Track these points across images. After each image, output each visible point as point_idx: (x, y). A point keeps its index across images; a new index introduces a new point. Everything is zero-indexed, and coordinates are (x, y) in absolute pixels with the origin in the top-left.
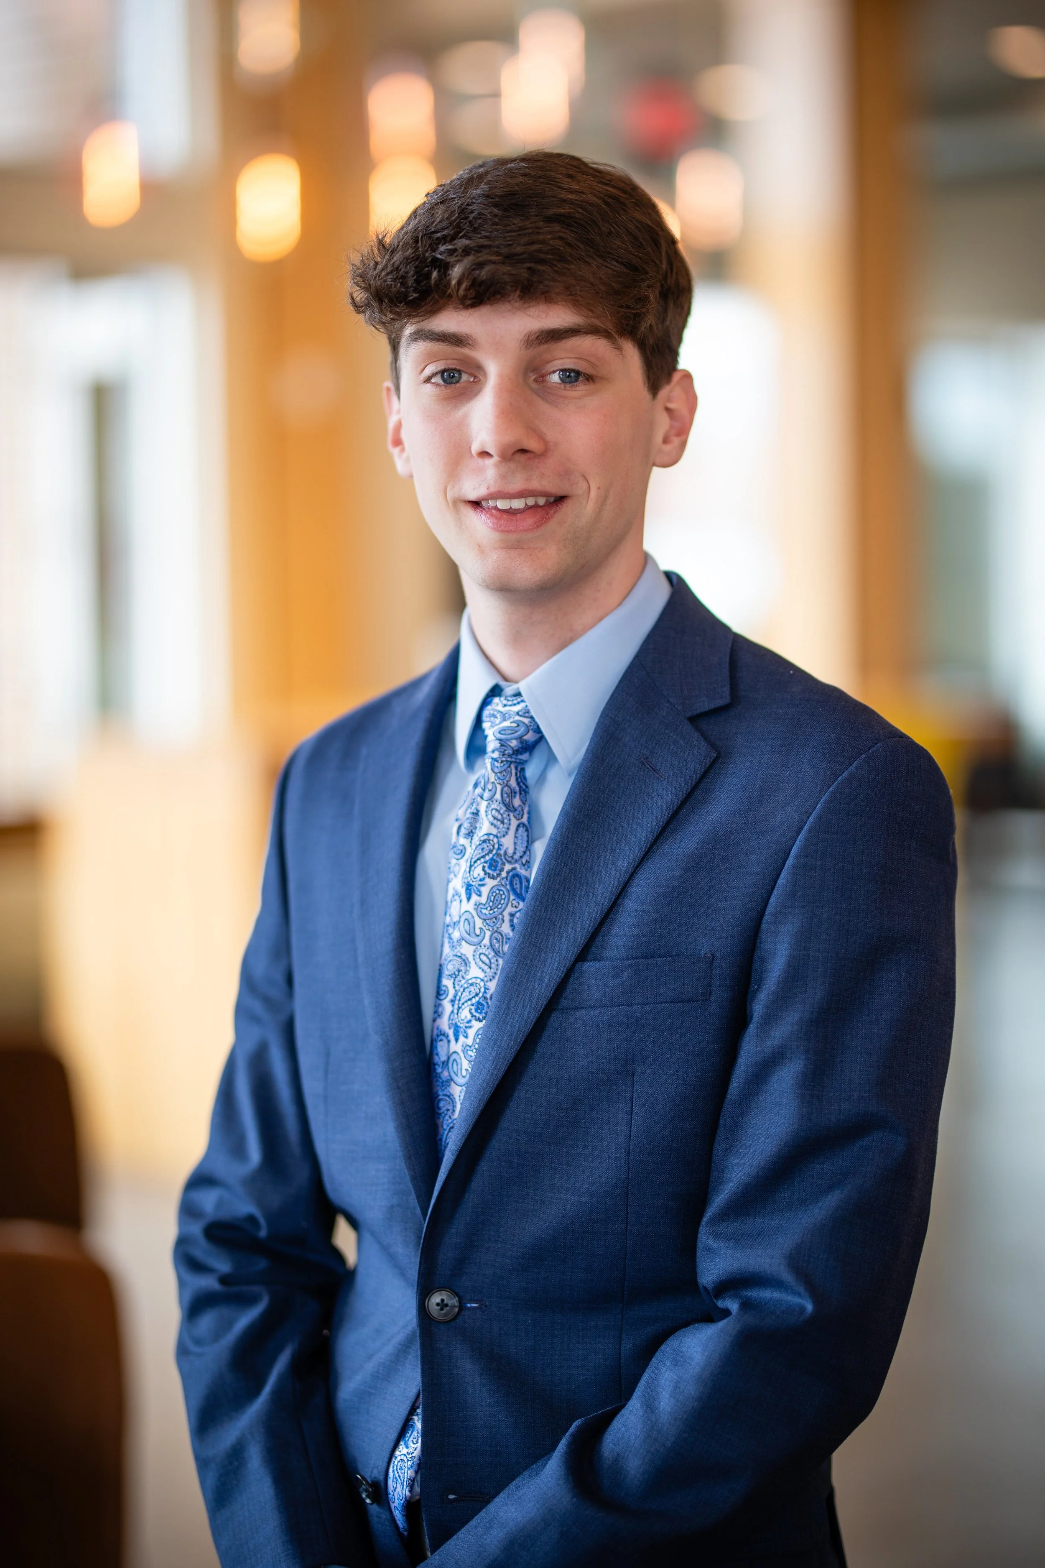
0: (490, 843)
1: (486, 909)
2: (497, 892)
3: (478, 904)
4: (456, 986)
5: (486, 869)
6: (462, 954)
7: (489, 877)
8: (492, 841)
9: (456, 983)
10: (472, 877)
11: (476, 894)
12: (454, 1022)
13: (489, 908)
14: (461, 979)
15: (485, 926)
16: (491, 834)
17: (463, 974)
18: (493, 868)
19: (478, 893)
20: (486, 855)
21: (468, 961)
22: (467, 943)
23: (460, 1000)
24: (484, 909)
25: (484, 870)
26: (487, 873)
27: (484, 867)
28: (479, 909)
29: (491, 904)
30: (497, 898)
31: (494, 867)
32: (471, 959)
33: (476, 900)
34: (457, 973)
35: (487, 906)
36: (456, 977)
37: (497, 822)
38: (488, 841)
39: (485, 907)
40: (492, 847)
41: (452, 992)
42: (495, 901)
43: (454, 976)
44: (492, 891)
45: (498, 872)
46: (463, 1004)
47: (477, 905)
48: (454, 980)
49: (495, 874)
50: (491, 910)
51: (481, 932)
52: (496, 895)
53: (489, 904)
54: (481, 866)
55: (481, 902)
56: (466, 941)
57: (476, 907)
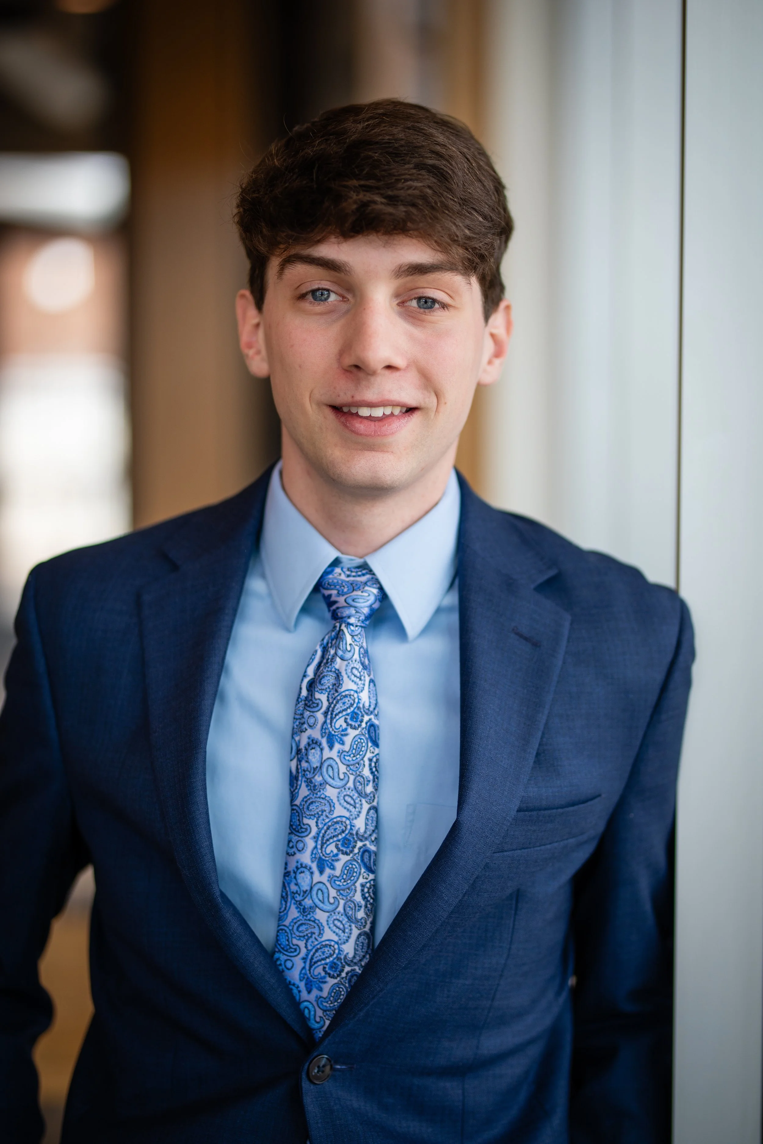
0: (351, 698)
1: (350, 756)
2: (359, 740)
3: (341, 751)
4: (319, 824)
5: (349, 720)
6: (326, 796)
7: (351, 728)
8: (353, 696)
9: (319, 822)
10: (333, 728)
11: (339, 743)
12: (317, 856)
13: (352, 755)
14: (325, 818)
15: (349, 771)
16: (352, 690)
17: (327, 814)
18: (354, 720)
19: (341, 742)
20: (347, 708)
21: (332, 802)
22: (331, 786)
23: (323, 836)
24: (347, 756)
25: (346, 721)
26: (349, 724)
27: (346, 719)
28: (342, 756)
29: (354, 751)
30: (358, 746)
31: (356, 719)
32: (335, 800)
33: (339, 748)
34: (320, 813)
35: (350, 753)
36: (319, 817)
37: (357, 679)
38: (349, 696)
39: (348, 754)
40: (352, 702)
41: (314, 830)
42: (357, 749)
43: (317, 816)
44: (354, 740)
45: (359, 723)
46: (328, 840)
47: (340, 753)
48: (318, 820)
49: (357, 725)
50: (354, 756)
51: (345, 776)
52: (358, 743)
53: (352, 751)
54: (343, 718)
55: (344, 750)
56: (330, 785)
57: (339, 754)
